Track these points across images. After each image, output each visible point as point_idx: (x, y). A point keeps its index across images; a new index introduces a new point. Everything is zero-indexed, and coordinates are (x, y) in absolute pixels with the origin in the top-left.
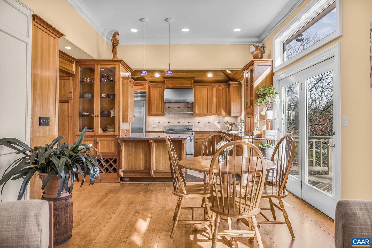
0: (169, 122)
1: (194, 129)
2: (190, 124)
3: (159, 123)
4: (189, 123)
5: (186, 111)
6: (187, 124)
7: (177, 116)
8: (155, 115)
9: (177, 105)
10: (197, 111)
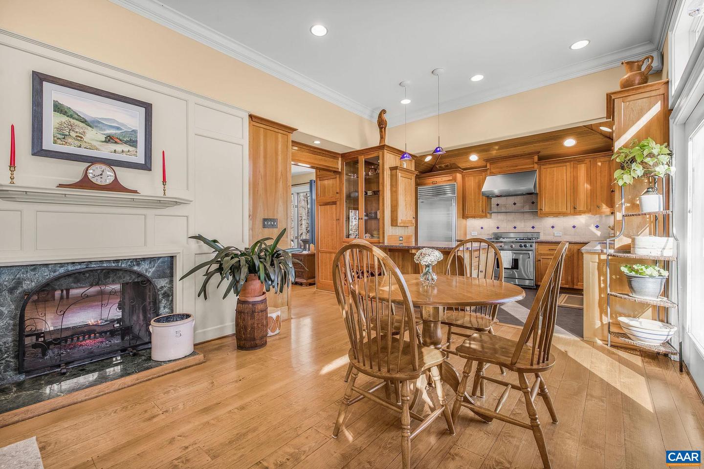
0: (498, 228)
1: (542, 238)
2: (535, 230)
3: (482, 228)
4: (533, 227)
5: (527, 209)
6: (530, 230)
7: (511, 217)
8: (474, 217)
9: (511, 200)
10: (545, 207)
